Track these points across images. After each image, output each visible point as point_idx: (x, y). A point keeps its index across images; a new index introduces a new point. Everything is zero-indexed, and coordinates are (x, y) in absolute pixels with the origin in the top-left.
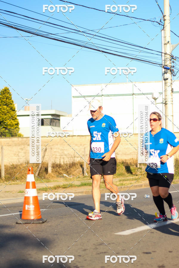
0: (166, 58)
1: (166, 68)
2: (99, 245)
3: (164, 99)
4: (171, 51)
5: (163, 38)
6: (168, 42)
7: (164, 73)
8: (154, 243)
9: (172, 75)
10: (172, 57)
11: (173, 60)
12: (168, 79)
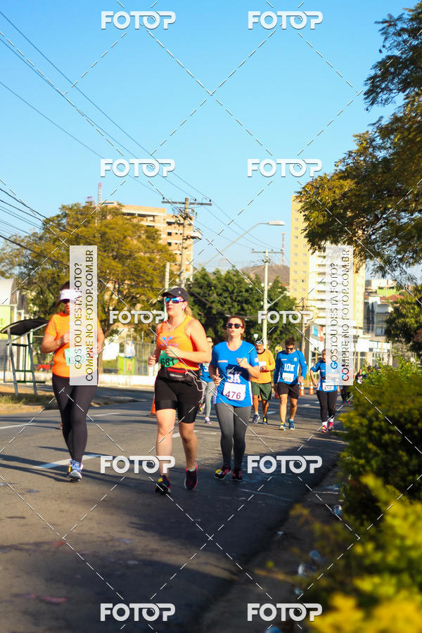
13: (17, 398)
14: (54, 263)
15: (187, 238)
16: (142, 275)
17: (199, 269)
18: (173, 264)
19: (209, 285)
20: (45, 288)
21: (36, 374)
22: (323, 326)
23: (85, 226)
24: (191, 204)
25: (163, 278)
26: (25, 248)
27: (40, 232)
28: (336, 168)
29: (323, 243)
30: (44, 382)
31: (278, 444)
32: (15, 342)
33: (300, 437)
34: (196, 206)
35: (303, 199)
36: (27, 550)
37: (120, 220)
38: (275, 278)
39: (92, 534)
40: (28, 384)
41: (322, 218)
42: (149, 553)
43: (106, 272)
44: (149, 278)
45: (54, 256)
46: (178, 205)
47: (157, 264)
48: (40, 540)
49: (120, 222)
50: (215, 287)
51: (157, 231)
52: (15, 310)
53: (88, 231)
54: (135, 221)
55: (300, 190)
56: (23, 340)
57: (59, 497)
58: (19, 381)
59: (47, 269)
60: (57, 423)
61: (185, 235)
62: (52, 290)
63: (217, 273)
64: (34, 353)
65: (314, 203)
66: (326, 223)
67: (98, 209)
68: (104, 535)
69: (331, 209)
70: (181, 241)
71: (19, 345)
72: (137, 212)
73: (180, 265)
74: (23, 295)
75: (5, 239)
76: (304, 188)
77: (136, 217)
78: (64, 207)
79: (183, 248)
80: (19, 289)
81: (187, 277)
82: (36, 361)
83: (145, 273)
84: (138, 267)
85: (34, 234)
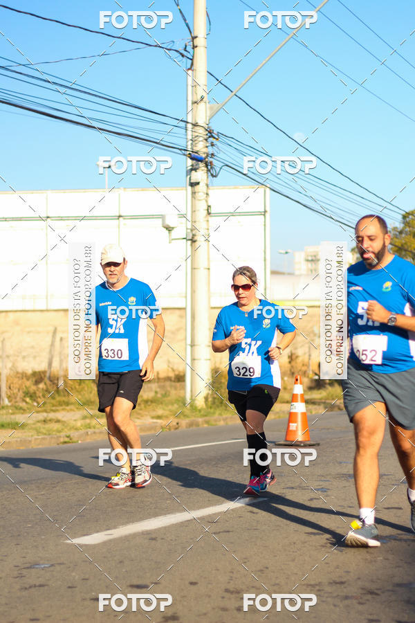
0: (197, 134)
1: (196, 158)
2: (28, 568)
3: (189, 231)
4: (208, 118)
5: (190, 88)
6: (202, 98)
7: (192, 170)
8: (156, 562)
9: (210, 174)
10: (210, 133)
11: (211, 139)
12: (198, 183)
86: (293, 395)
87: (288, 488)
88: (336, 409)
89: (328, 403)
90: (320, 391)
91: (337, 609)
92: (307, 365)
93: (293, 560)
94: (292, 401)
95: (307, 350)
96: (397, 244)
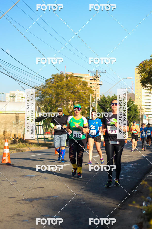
13: (39, 144)
14: (50, 95)
15: (98, 85)
16: (82, 99)
17: (102, 96)
18: (93, 94)
19: (106, 101)
20: (47, 104)
21: (45, 136)
22: (147, 115)
23: (61, 82)
24: (99, 72)
25: (89, 99)
26: (39, 90)
27: (44, 84)
28: (151, 57)
29: (147, 85)
30: (48, 138)
31: (133, 158)
32: (37, 124)
33: (141, 155)
34: (100, 73)
35: (139, 69)
36: (45, 199)
37: (73, 79)
38: (130, 98)
39: (68, 193)
40: (42, 139)
41: (146, 76)
42: (89, 199)
43: (68, 98)
44: (84, 100)
45: (50, 93)
46: (94, 73)
47: (87, 94)
48: (49, 195)
49: (73, 80)
50: (108, 102)
51: (86, 82)
52: (37, 113)
53: (62, 84)
54: (78, 79)
55: (138, 66)
56: (40, 123)
57: (56, 180)
58: (39, 138)
59: (47, 98)
60: (53, 153)
61: (97, 84)
62: (49, 105)
63: (109, 97)
64: (44, 128)
65: (143, 70)
66: (148, 78)
67: (65, 76)
68: (72, 193)
69: (150, 72)
70: (95, 86)
71: (38, 125)
72: (79, 76)
73: (95, 95)
74: (39, 107)
75: (32, 87)
76: (139, 65)
77: (79, 78)
78: (53, 75)
79: (96, 88)
80: (38, 105)
81: (98, 99)
82: (45, 131)
83: (83, 98)
84: (80, 96)
85: (43, 85)
86: (5, 146)
87: (2, 181)
88: (21, 151)
89: (18, 149)
90: (15, 145)
91: (20, 225)
92: (10, 135)
93: (4, 207)
94: (4, 149)
95: (10, 129)
96: (43, 91)
